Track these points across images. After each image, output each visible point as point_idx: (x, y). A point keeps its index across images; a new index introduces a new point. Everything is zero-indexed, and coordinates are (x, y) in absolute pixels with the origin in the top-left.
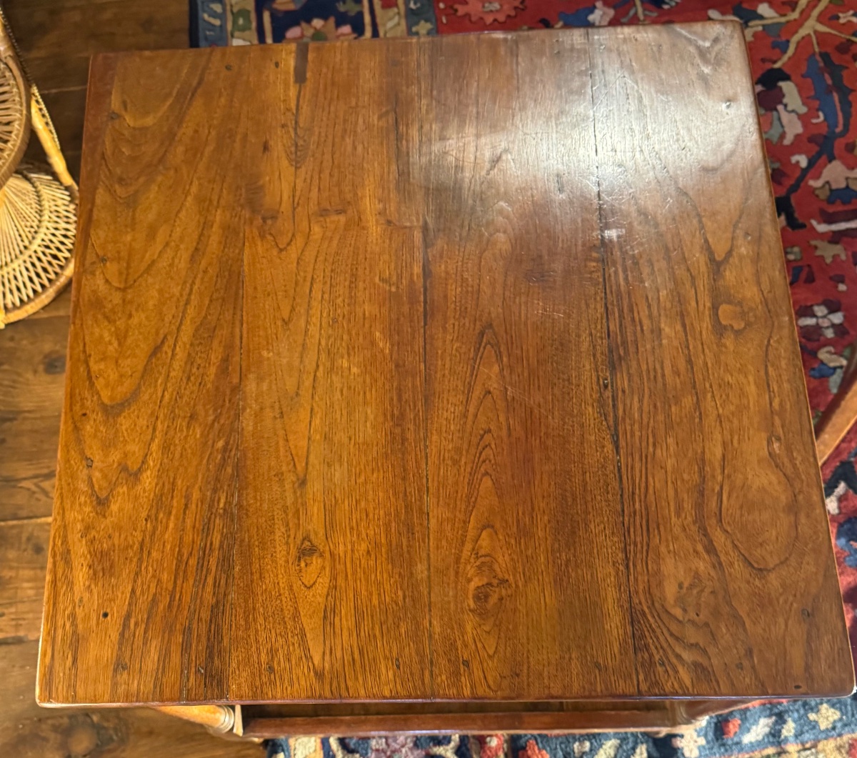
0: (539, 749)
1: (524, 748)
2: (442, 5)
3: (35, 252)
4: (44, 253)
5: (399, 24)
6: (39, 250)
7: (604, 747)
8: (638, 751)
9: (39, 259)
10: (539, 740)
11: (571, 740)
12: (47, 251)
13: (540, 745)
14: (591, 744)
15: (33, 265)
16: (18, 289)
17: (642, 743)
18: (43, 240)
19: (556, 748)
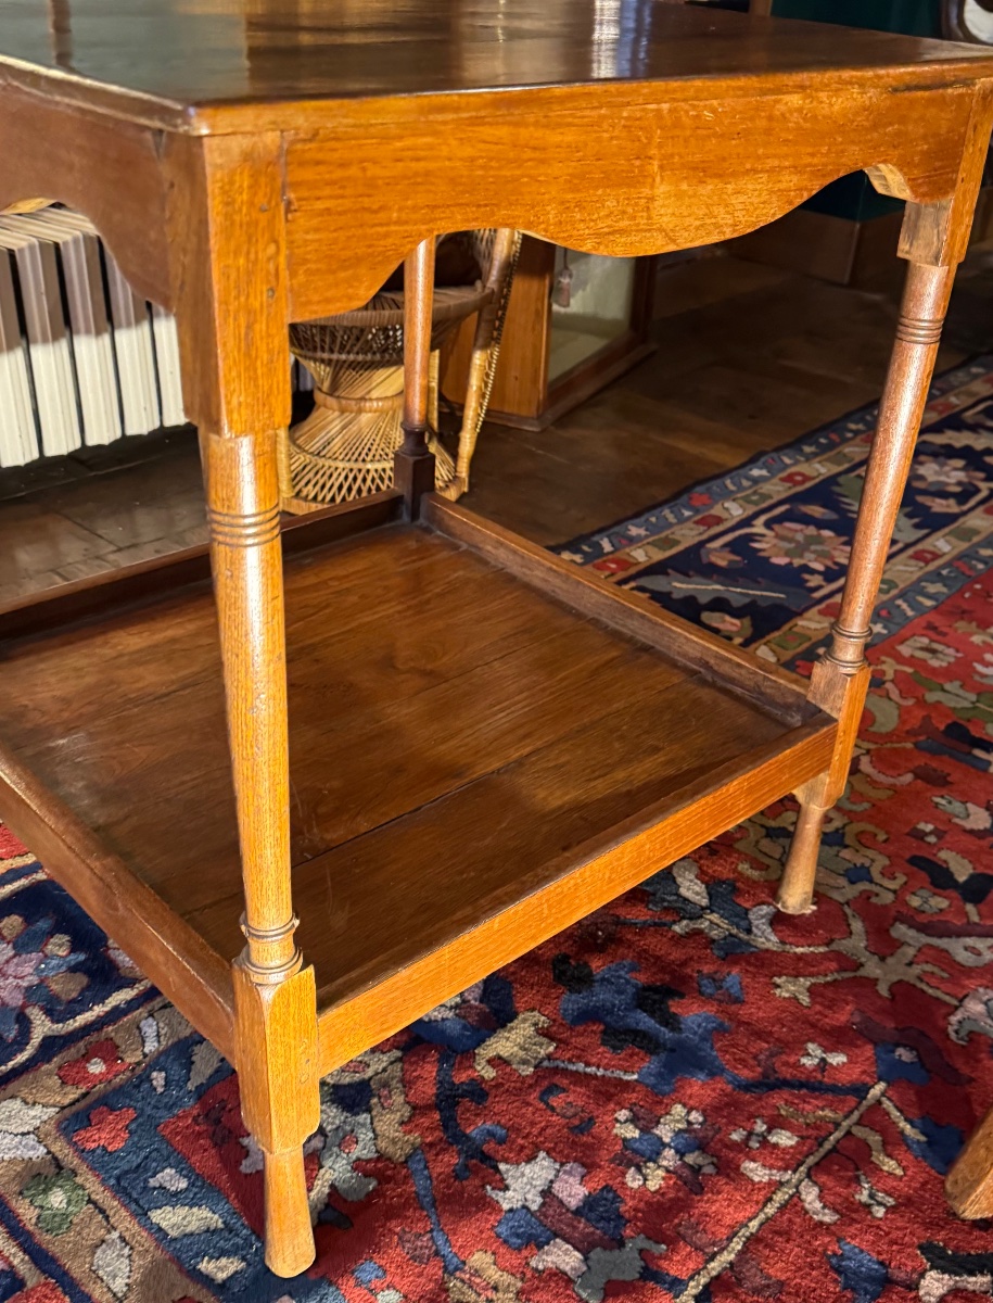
0: (127, 1127)
1: (112, 1110)
2: (978, 586)
3: (368, 471)
4: (373, 480)
5: (912, 572)
6: (372, 473)
7: (195, 1209)
8: (224, 1261)
9: (364, 480)
10: (140, 1120)
11: (172, 1160)
12: (378, 481)
13: (133, 1126)
14: (186, 1189)
15: (355, 479)
16: (323, 487)
17: (244, 1259)
18: (384, 470)
19: (141, 1148)
